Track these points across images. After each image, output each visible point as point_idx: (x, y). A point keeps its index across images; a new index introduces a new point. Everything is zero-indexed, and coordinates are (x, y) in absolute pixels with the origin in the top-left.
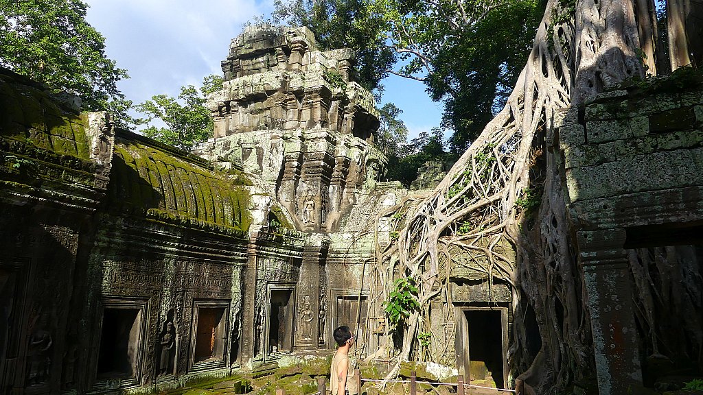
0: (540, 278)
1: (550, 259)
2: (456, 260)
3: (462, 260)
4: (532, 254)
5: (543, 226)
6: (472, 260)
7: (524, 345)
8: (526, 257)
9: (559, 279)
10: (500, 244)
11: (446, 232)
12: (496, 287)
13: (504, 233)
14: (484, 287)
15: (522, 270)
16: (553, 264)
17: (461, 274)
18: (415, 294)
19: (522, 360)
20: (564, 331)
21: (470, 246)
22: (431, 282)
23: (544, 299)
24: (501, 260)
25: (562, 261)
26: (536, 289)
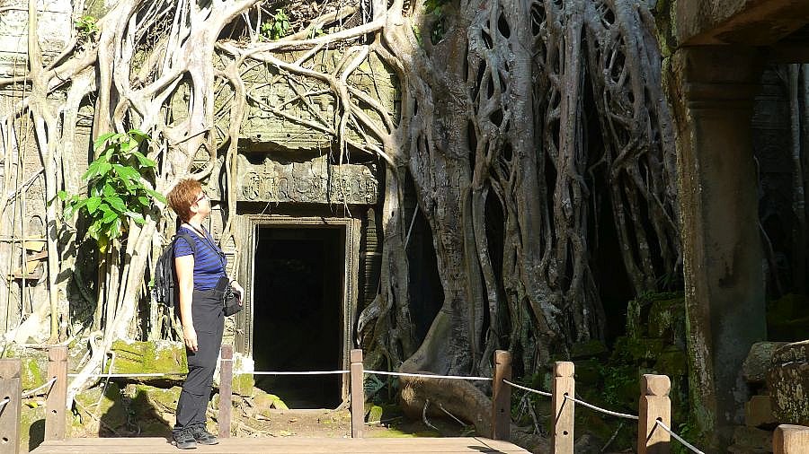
0: (459, 148)
1: (490, 105)
2: (257, 98)
3: (274, 100)
4: (442, 96)
5: (474, 32)
6: (299, 102)
7: (403, 300)
8: (428, 101)
9: (507, 150)
10: (366, 68)
11: (234, 29)
12: (345, 171)
13: (377, 45)
14: (318, 166)
15: (414, 131)
16: (496, 117)
17: (270, 132)
18: (149, 174)
19: (395, 334)
20: (507, 262)
21: (296, 67)
22: (192, 146)
23: (461, 196)
24: (364, 105)
25: (518, 111)
26: (441, 175)
